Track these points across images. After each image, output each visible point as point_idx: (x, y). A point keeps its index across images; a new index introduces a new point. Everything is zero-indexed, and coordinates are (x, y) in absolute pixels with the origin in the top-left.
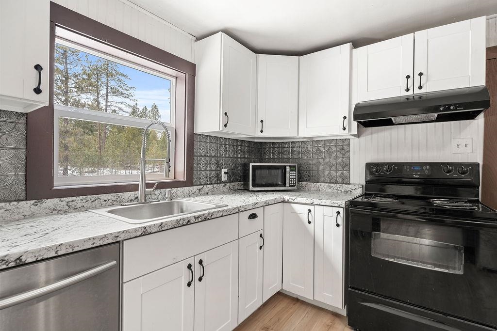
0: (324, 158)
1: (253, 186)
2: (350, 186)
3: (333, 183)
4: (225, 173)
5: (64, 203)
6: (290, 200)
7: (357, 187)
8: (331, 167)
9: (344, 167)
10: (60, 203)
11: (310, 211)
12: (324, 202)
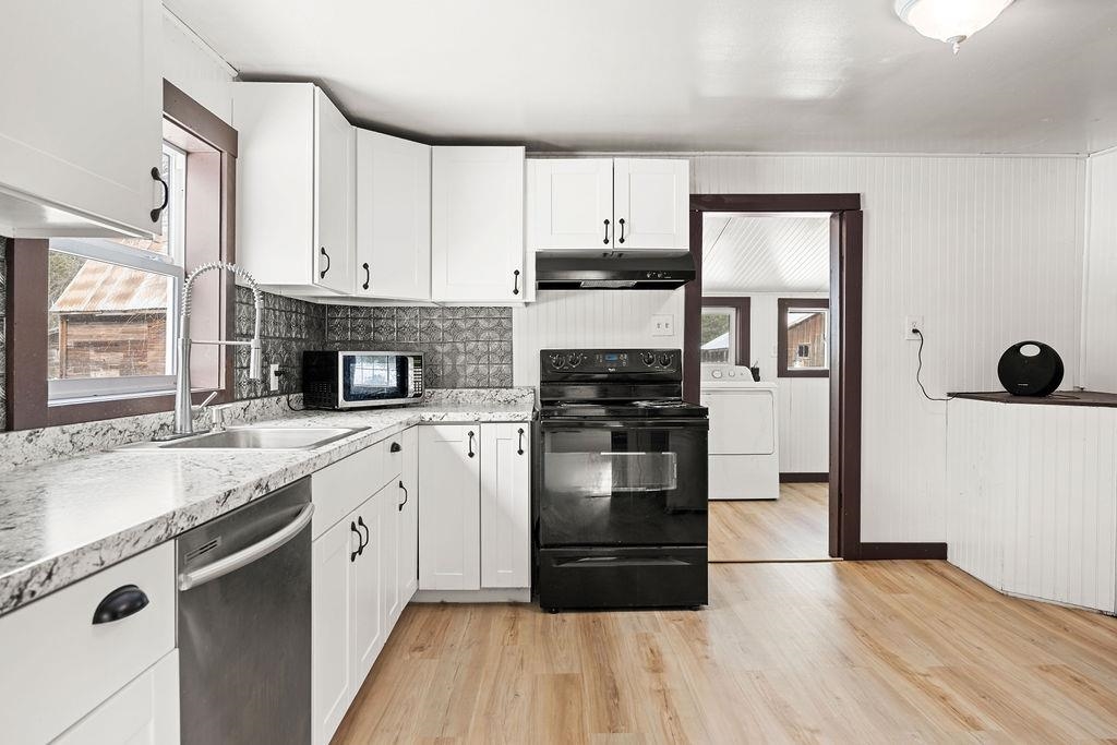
0: (465, 342)
1: (347, 397)
2: (514, 391)
3: (483, 387)
4: (277, 373)
5: (67, 437)
6: (434, 420)
7: (525, 392)
8: (479, 358)
9: (502, 358)
10: (61, 436)
11: (471, 434)
12: (497, 416)
